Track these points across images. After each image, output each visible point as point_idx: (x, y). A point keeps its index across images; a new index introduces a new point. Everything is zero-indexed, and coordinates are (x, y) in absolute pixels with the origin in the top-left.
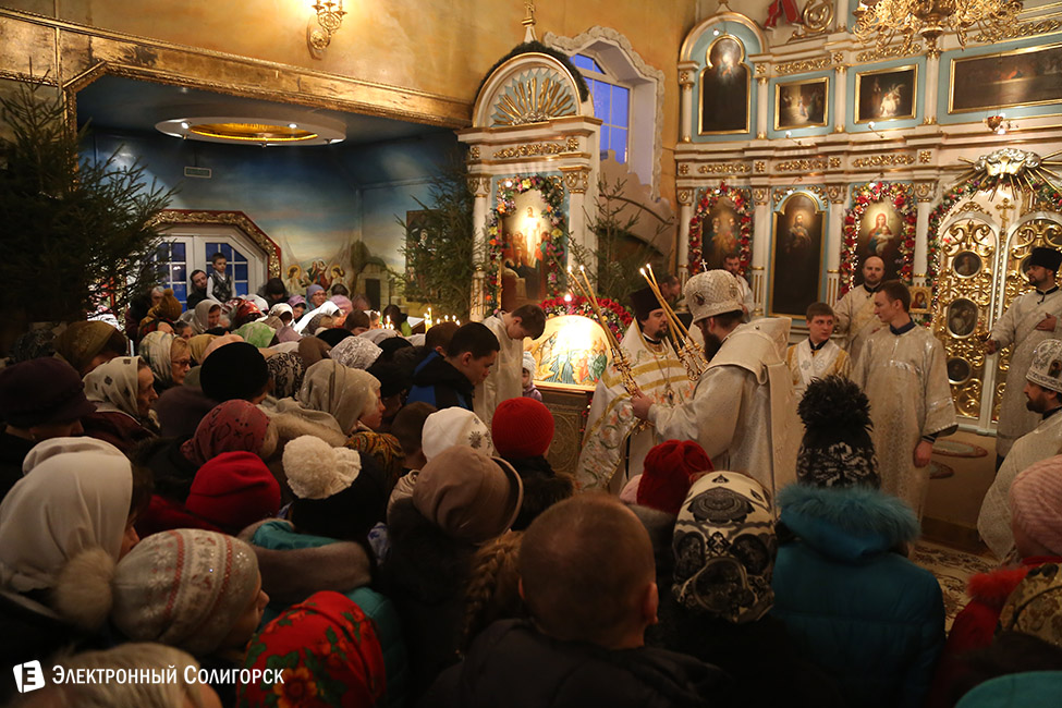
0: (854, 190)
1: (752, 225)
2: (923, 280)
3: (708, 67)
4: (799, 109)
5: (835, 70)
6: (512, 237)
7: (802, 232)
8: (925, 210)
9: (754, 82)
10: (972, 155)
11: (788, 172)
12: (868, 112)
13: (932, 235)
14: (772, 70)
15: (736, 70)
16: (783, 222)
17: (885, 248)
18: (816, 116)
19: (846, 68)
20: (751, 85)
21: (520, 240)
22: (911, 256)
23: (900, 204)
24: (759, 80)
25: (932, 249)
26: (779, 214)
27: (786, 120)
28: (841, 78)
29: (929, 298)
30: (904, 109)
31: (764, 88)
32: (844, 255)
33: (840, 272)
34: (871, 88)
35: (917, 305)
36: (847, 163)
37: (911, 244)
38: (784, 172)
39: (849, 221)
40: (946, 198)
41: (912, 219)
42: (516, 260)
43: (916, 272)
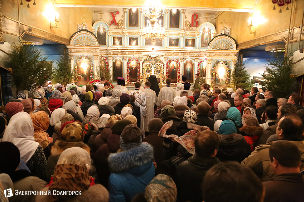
0: (128, 58)
1: (109, 64)
2: (142, 74)
3: (98, 31)
4: (117, 42)
5: (124, 36)
6: (80, 68)
7: (119, 66)
8: (141, 62)
9: (108, 36)
10: (148, 53)
11: (115, 54)
12: (130, 44)
13: (142, 67)
14: (111, 34)
15: (104, 33)
16: (114, 64)
17: (135, 69)
18: (121, 44)
19: (126, 36)
20: (107, 36)
21: (82, 69)
22: (139, 70)
23: (137, 61)
24: (109, 35)
25: (143, 69)
26: (114, 62)
27: (114, 44)
28: (125, 37)
29: (143, 77)
30: (137, 44)
31: (110, 37)
32: (127, 70)
33: (127, 73)
34: (131, 40)
35: (141, 79)
36: (127, 53)
37: (139, 68)
38: (114, 54)
39: (128, 64)
40: (145, 60)
41: (139, 64)
42: (81, 73)
43: (140, 73)
